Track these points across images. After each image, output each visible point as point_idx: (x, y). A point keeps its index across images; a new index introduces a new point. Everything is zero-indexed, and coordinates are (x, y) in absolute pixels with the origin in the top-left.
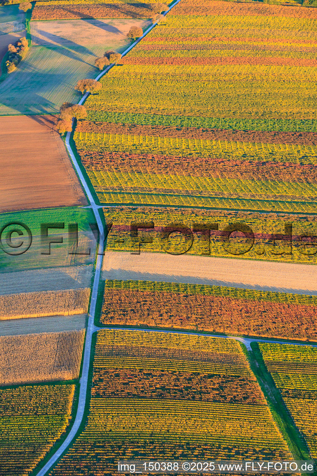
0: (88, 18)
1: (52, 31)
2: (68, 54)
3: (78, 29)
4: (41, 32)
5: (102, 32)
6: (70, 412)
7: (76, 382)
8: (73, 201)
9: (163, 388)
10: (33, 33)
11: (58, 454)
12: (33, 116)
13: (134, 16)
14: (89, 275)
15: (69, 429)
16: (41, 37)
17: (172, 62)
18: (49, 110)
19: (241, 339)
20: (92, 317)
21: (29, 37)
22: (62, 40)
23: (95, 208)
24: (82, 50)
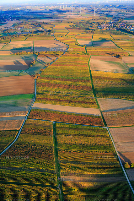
0: (47, 57)
1: (40, 59)
2: (42, 63)
3: (45, 59)
4: (38, 59)
5: (49, 59)
6: (15, 137)
7: (19, 130)
8: (32, 93)
9: (34, 132)
10: (37, 59)
11: (10, 146)
12: (31, 75)
13: (55, 56)
14: (29, 108)
15: (14, 140)
16: (38, 60)
17: (59, 65)
18: (34, 74)
19: (53, 122)
20: (27, 117)
21: (36, 60)
22: (42, 61)
23: (35, 94)
24: (44, 63)
